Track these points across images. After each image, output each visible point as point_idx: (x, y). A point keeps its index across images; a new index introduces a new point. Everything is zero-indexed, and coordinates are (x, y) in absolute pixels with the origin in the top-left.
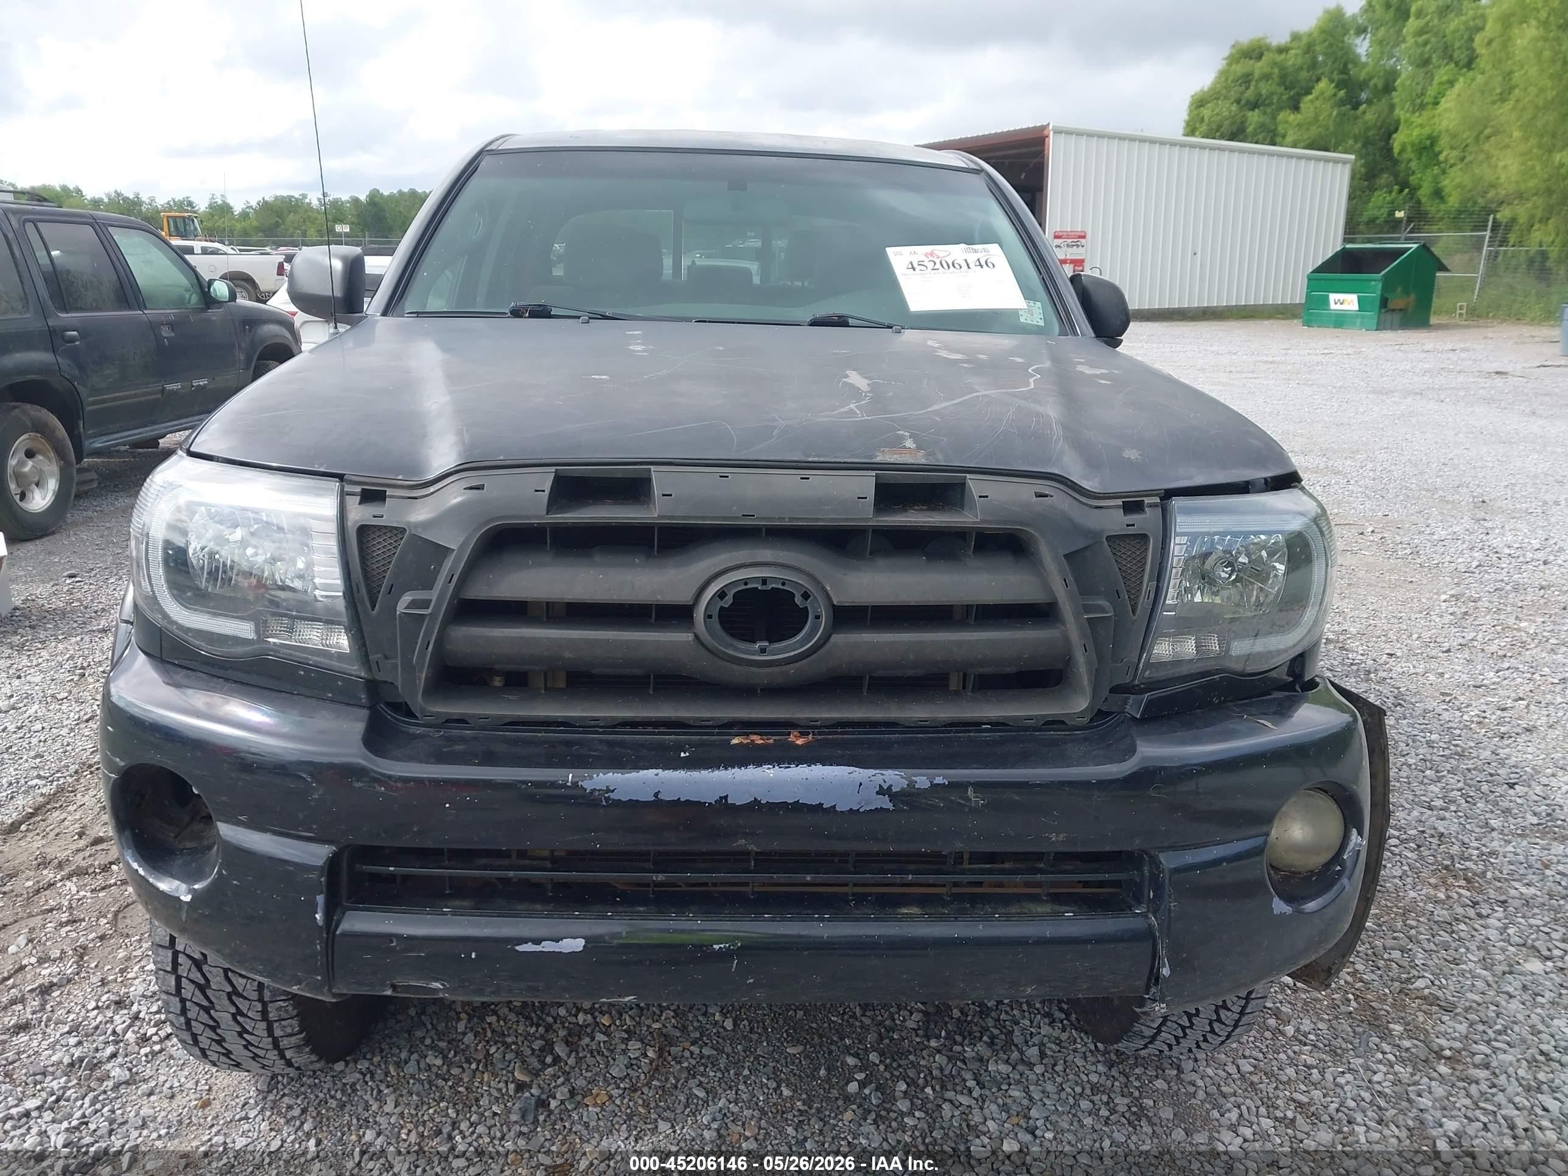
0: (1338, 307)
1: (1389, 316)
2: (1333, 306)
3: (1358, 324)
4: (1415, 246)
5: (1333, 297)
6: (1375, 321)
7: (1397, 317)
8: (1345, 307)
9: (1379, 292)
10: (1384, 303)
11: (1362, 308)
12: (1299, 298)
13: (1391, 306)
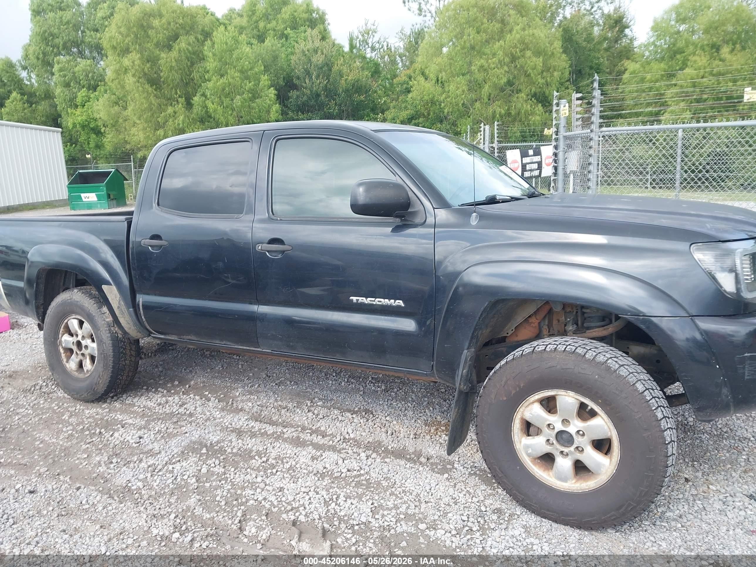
0: (87, 200)
1: (112, 202)
2: (84, 200)
3: (99, 206)
4: (113, 170)
5: (83, 195)
6: (107, 205)
7: (115, 202)
8: (90, 200)
9: (105, 192)
10: (109, 196)
11: (99, 199)
12: (66, 197)
13: (112, 197)
